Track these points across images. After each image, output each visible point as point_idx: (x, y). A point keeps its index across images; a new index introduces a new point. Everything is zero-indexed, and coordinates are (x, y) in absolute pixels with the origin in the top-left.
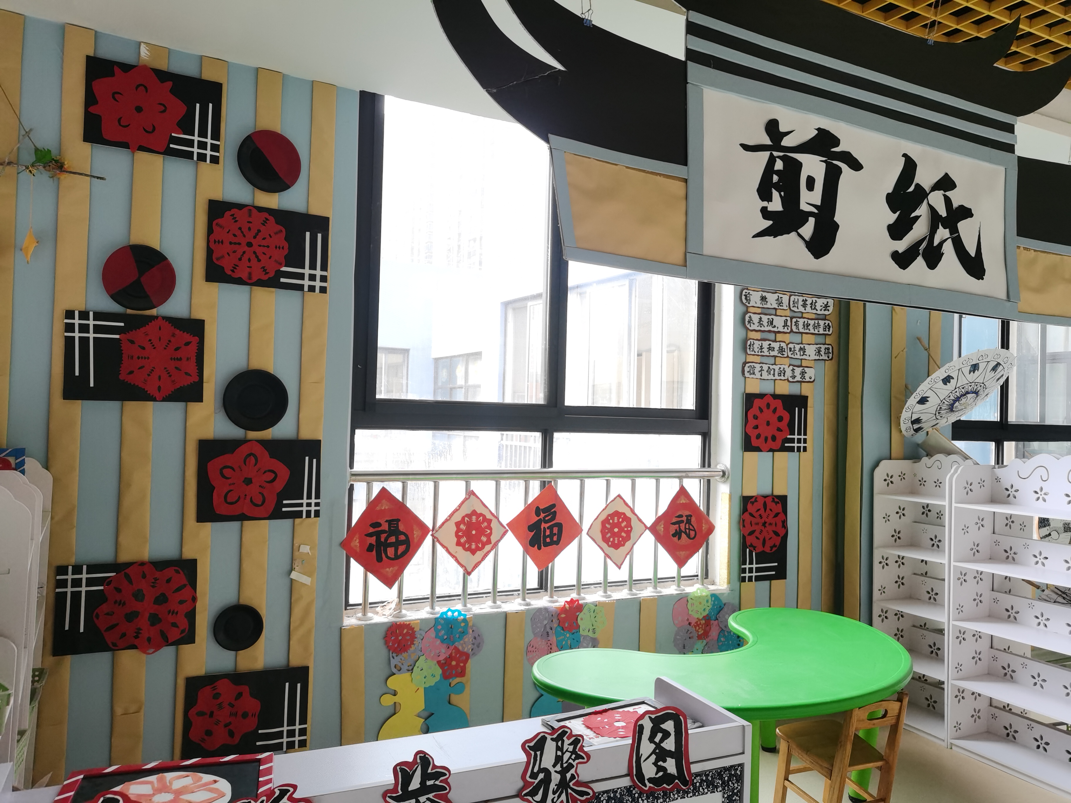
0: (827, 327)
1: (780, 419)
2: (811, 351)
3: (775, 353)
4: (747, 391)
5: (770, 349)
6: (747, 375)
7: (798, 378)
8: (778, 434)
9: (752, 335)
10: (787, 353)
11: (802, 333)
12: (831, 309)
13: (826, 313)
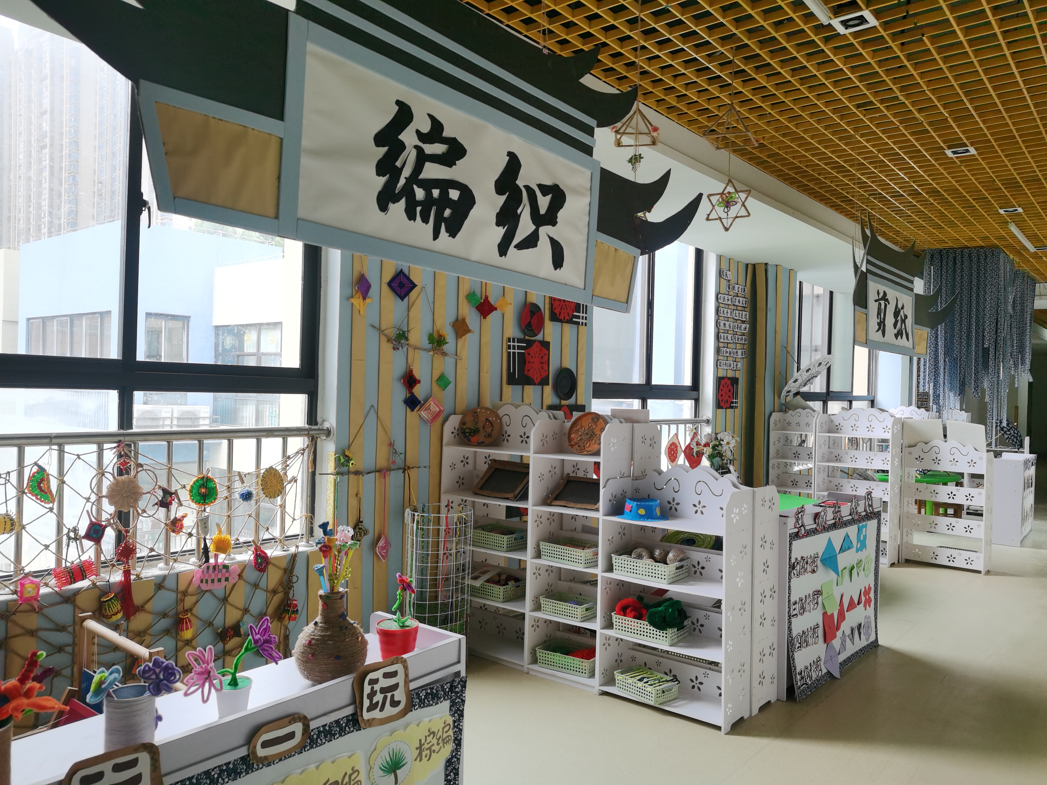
0: (745, 339)
1: (730, 391)
2: (740, 352)
3: (728, 355)
4: (719, 376)
5: (727, 352)
6: (718, 366)
7: (735, 369)
8: (729, 399)
9: (721, 345)
10: (732, 355)
11: (736, 343)
12: (747, 330)
13: (745, 332)
